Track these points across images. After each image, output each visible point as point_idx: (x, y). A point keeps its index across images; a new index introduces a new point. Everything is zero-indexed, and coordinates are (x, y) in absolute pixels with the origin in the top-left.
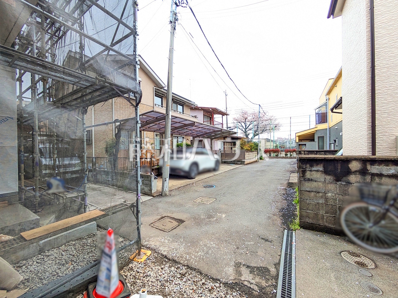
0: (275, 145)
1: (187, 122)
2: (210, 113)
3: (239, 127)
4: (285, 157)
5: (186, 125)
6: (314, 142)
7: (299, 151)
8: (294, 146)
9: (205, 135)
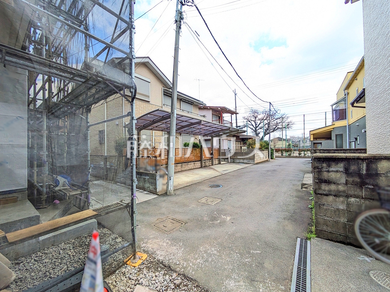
0: (287, 144)
1: (193, 121)
2: (218, 112)
3: (248, 126)
4: (298, 157)
5: (192, 124)
6: (331, 141)
7: (314, 150)
8: (309, 145)
9: (213, 134)
